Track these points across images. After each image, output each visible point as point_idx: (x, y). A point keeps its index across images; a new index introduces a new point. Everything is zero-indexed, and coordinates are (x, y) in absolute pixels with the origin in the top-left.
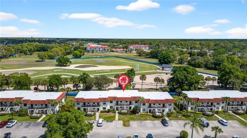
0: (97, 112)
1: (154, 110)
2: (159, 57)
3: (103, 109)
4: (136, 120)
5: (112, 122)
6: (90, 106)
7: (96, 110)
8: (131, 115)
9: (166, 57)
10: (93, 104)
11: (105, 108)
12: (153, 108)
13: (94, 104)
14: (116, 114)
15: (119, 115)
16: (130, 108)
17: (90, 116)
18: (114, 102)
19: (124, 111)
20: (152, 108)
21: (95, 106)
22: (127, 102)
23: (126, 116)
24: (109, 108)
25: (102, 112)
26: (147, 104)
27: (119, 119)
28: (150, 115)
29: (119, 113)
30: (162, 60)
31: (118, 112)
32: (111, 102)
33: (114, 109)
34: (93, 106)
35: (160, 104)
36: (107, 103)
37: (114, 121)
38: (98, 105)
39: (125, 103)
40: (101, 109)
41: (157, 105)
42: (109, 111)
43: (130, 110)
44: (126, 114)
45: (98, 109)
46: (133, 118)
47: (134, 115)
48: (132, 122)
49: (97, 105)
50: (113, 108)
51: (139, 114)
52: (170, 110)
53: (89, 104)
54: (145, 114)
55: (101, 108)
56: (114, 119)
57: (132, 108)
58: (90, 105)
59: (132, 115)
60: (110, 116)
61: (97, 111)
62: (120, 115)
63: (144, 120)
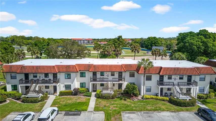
0: (53, 94)
1: (169, 89)
2: (146, 43)
3: (64, 88)
4: (135, 110)
5: (80, 115)
6: (37, 82)
7: (51, 89)
8: (121, 99)
9: (154, 42)
10: (44, 78)
11: (71, 85)
12: (169, 85)
13: (47, 79)
14: (91, 98)
15: (96, 100)
16: (120, 86)
17: (32, 102)
18: (89, 75)
19: (108, 92)
20: (166, 85)
21: (49, 82)
22: (113, 75)
23: (112, 101)
24: (79, 87)
25: (62, 94)
26: (155, 78)
27: (97, 109)
28: (163, 100)
29: (99, 97)
30: (150, 45)
31: (96, 94)
32: (82, 75)
33: (88, 89)
34: (44, 82)
35: (181, 78)
36: (73, 75)
37: (83, 114)
38: (56, 79)
39: (110, 78)
40: (61, 88)
41: (176, 79)
42: (76, 93)
43: (120, 90)
44: (113, 98)
45: (55, 88)
46: (128, 106)
47: (129, 100)
48: (127, 115)
49: (52, 79)
50: (87, 87)
51: (140, 97)
52: (202, 90)
53: (35, 79)
54: (152, 98)
55: (62, 85)
56: (84, 108)
57: (124, 87)
58: (38, 80)
59: (125, 100)
60: (78, 101)
61: (53, 92)
62: (100, 100)
63: (155, 110)
